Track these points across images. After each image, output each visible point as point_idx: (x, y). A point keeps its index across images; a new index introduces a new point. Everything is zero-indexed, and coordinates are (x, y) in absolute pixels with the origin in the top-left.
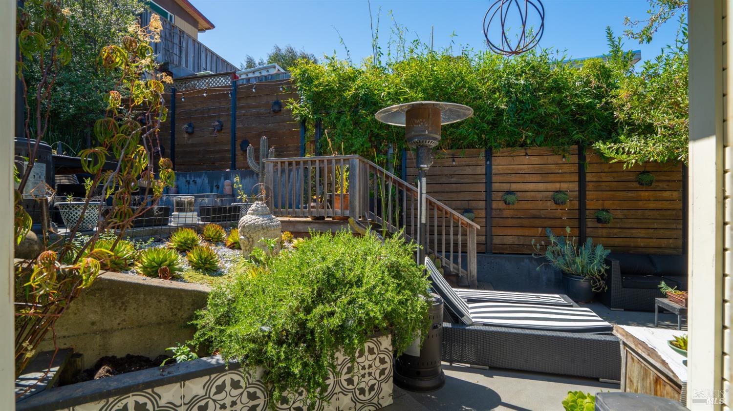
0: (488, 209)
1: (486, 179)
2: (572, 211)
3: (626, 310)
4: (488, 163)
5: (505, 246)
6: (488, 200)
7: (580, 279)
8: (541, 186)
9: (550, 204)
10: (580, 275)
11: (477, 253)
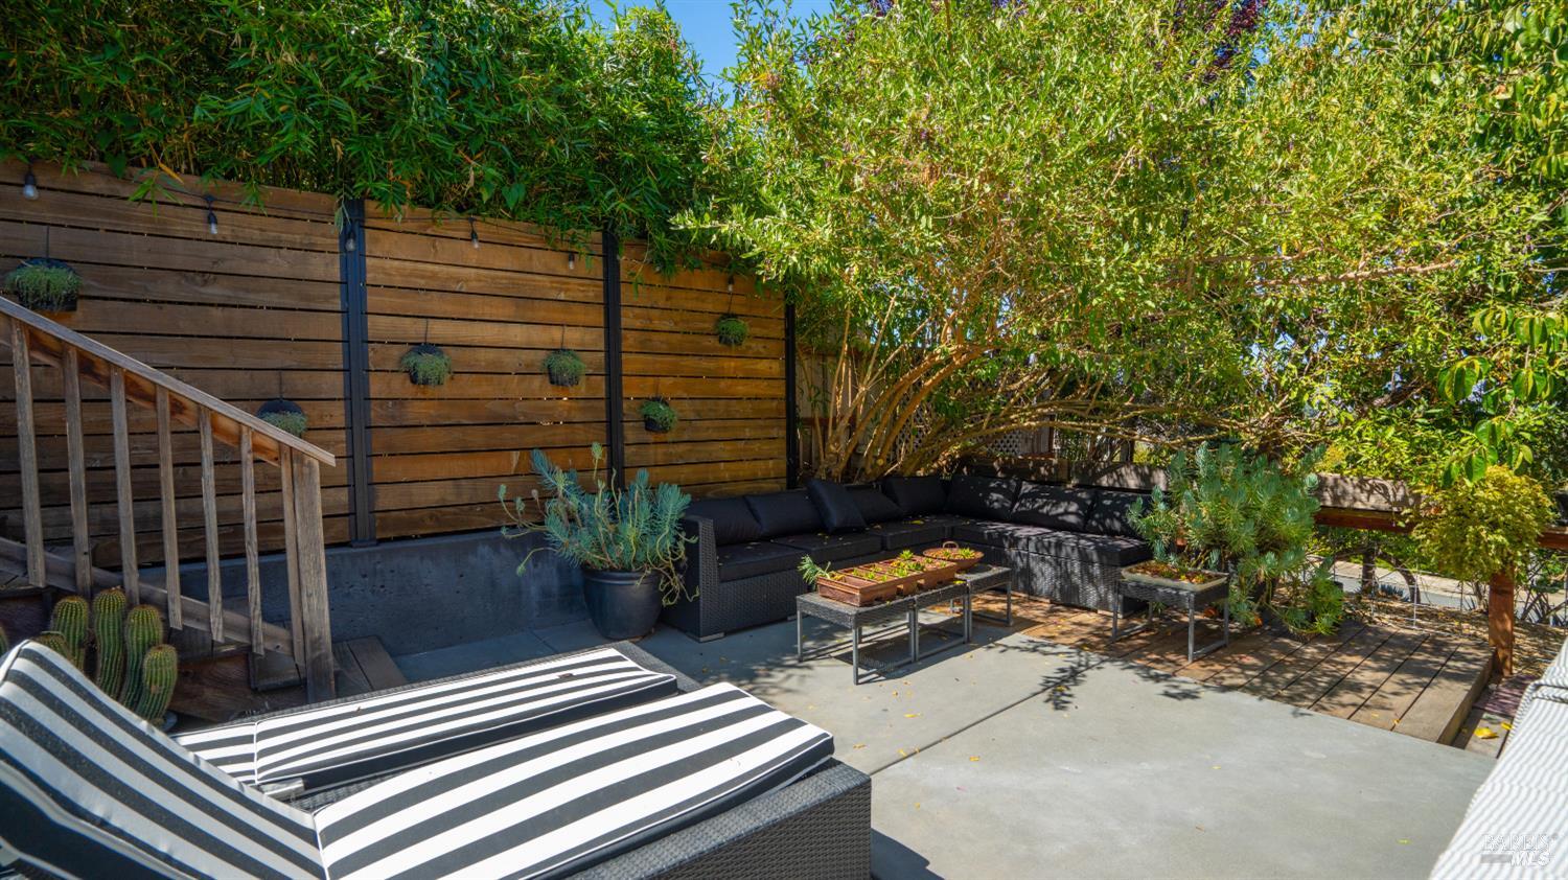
0: (356, 397)
1: (346, 297)
2: (590, 403)
3: (727, 634)
4: (351, 246)
5: (417, 515)
6: (355, 370)
7: (632, 578)
8: (517, 334)
9: (538, 383)
10: (629, 570)
11: (327, 546)
